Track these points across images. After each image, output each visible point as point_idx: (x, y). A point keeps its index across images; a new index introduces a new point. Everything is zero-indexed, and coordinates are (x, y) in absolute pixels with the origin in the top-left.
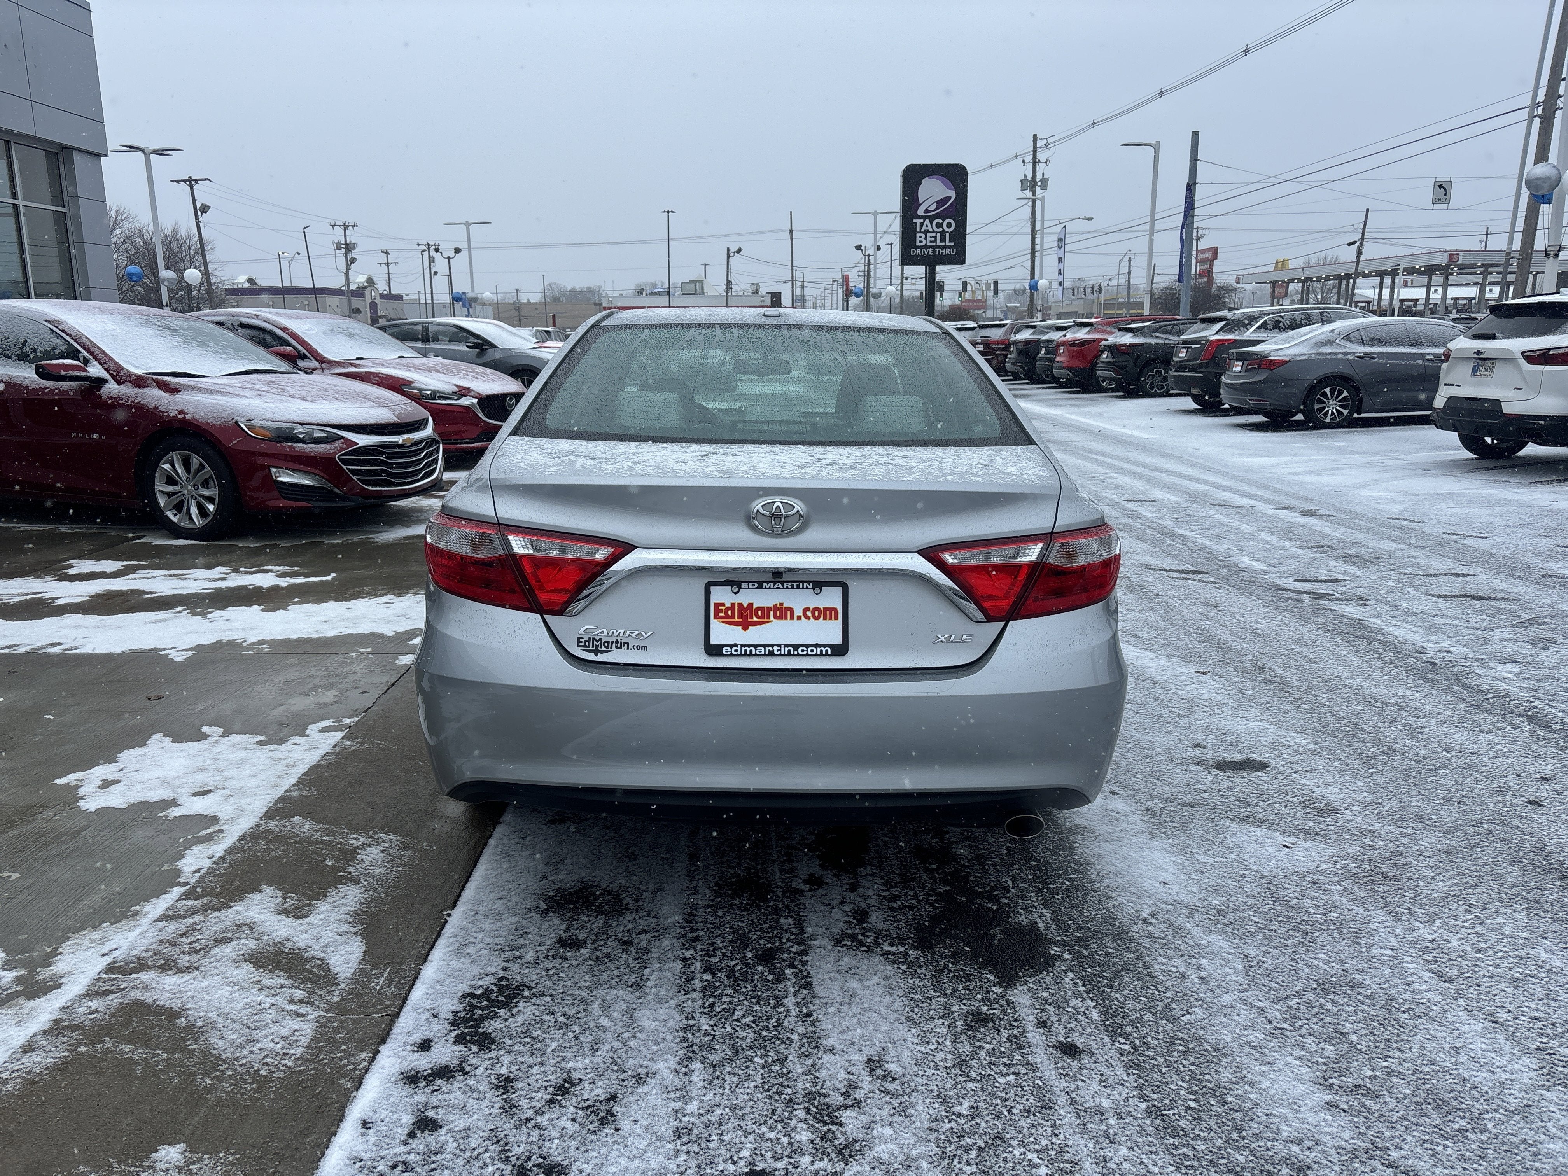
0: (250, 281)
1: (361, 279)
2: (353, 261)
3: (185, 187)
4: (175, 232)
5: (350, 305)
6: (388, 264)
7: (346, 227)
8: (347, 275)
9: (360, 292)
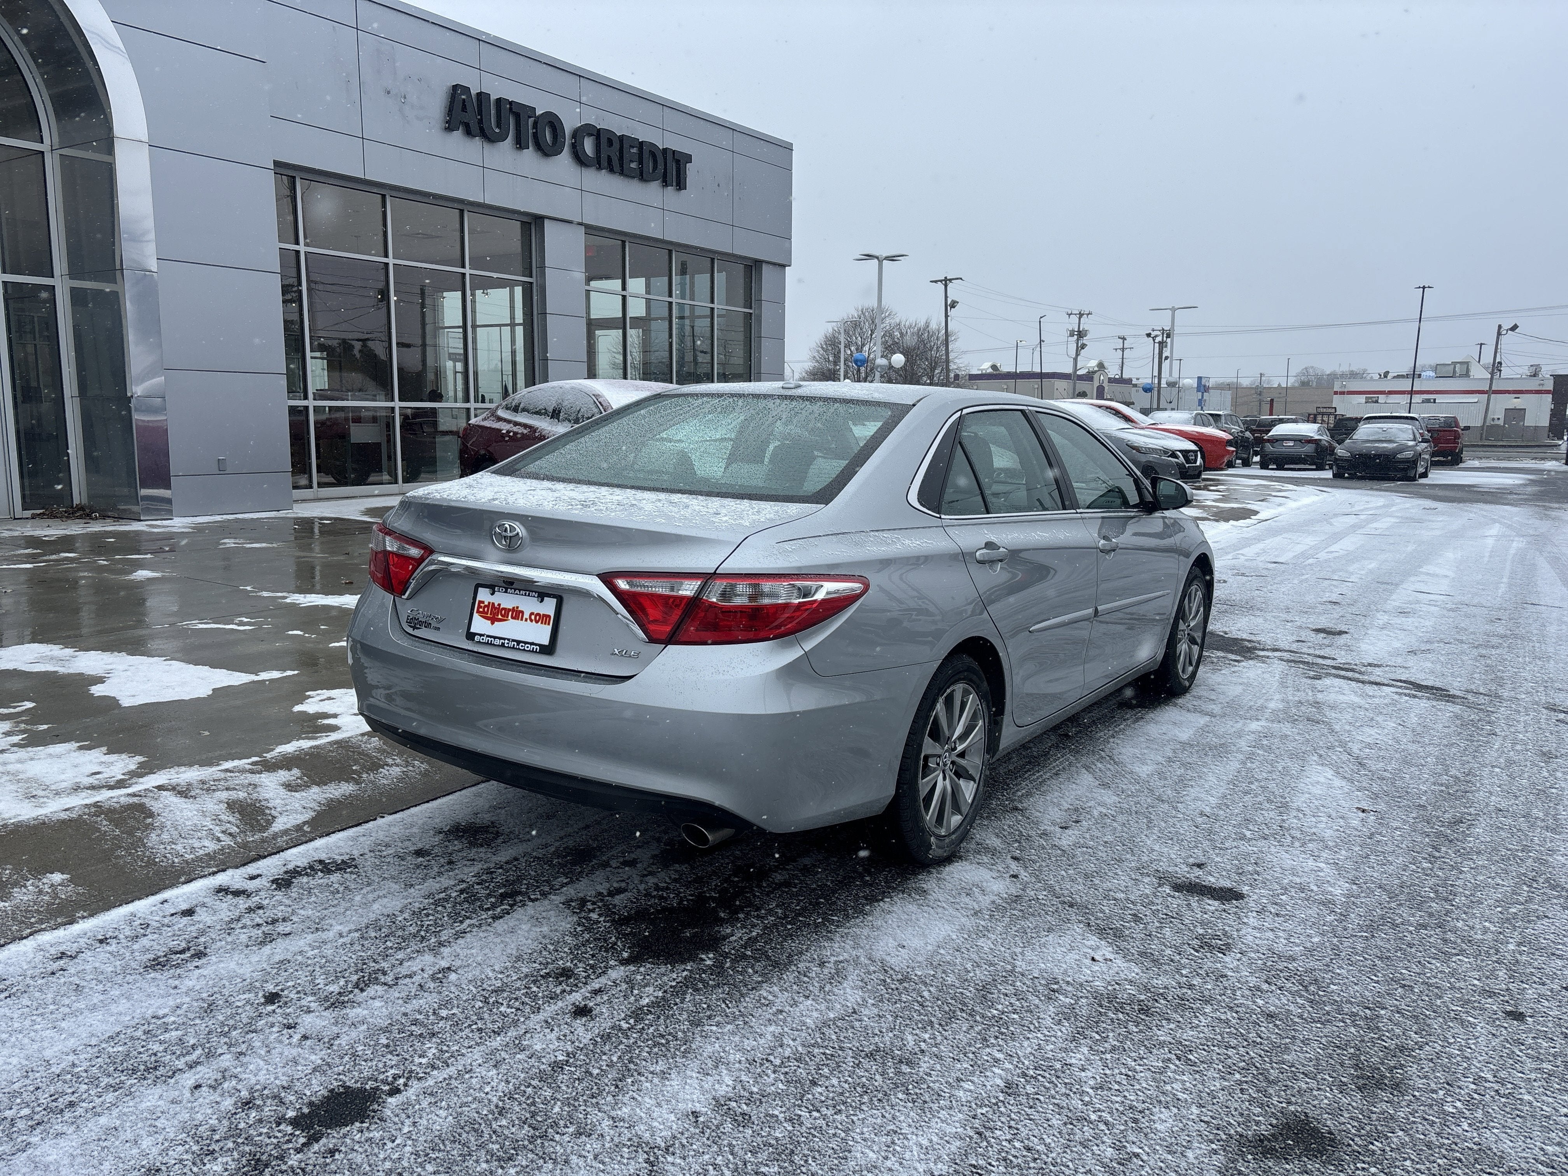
0: (994, 367)
1: (1093, 364)
2: (1083, 346)
3: (941, 286)
4: (927, 325)
5: (1074, 389)
6: (1123, 349)
7: (1081, 315)
8: (1076, 360)
9: (1089, 377)
